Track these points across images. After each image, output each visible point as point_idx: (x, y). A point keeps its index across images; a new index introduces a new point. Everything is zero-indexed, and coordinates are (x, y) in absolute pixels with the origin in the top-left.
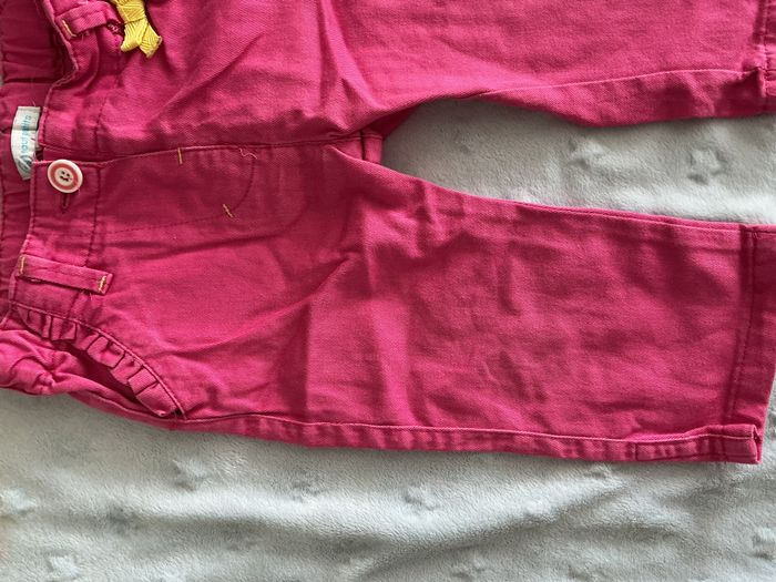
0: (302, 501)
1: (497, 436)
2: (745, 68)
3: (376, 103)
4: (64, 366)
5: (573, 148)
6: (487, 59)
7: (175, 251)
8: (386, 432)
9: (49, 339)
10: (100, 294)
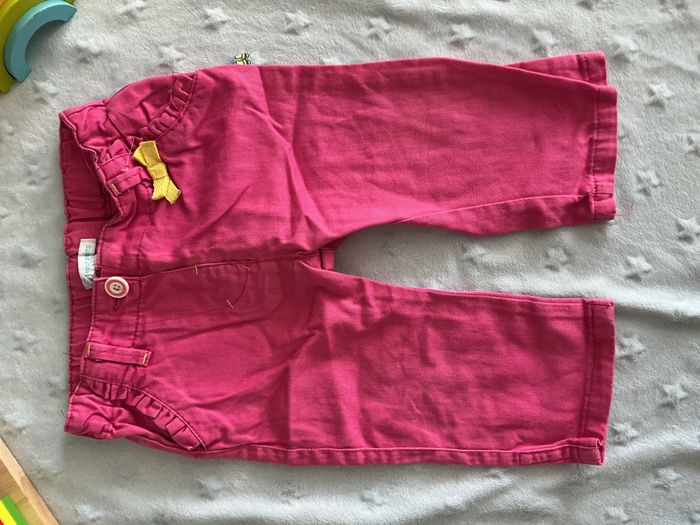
0: (289, 503)
1: (423, 453)
2: (580, 192)
3: (329, 232)
4: (120, 418)
5: (465, 250)
6: (403, 194)
7: (194, 333)
8: (347, 454)
9: (109, 399)
10: (144, 366)
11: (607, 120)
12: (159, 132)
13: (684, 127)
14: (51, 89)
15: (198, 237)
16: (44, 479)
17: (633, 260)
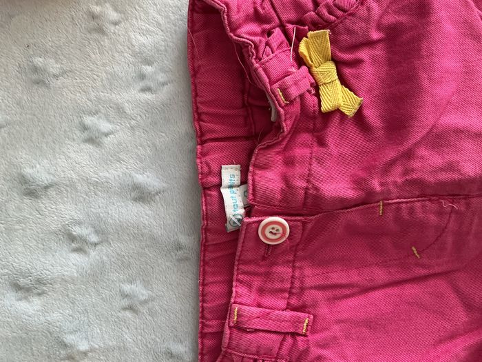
7: (366, 290)
10: (305, 335)
12: (333, 18)
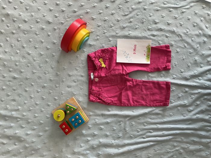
1: (141, 104)
2: (165, 66)
3: (128, 72)
4: (97, 99)
5: (148, 74)
7: (107, 87)
8: (130, 105)
9: (95, 96)
11: (170, 55)
12: (103, 57)
13: (182, 56)
14: (86, 50)
15: (109, 73)
16: (85, 109)
17: (173, 76)
